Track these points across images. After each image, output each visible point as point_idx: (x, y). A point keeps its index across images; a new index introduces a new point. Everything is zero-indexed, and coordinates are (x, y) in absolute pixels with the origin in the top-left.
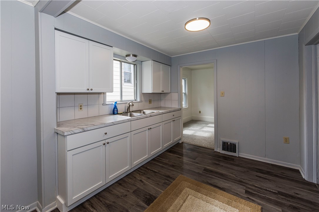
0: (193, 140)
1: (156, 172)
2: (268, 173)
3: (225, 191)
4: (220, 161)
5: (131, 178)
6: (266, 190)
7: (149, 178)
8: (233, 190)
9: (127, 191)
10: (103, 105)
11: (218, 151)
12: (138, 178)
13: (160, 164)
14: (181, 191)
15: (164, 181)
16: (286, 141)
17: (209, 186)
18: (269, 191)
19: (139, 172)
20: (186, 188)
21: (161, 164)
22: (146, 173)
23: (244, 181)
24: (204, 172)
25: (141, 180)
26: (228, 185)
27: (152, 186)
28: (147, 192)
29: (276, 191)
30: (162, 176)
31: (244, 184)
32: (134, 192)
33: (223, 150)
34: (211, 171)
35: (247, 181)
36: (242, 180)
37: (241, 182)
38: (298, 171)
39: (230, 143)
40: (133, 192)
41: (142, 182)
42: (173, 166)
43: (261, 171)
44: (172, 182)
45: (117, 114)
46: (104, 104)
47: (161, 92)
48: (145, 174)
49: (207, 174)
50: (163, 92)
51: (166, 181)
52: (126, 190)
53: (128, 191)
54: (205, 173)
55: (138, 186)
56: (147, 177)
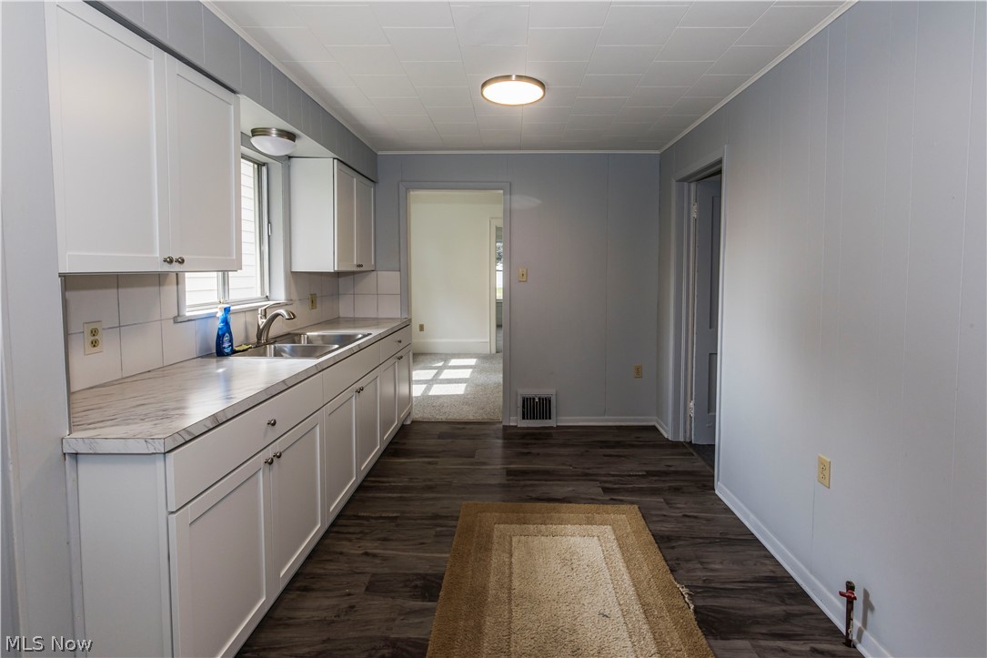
0: (439, 410)
1: (396, 518)
2: (618, 445)
3: (570, 502)
4: (528, 444)
5: (331, 561)
6: (630, 476)
7: (385, 539)
8: (582, 496)
9: (344, 596)
10: (175, 322)
11: (511, 424)
12: (353, 552)
13: (390, 495)
14: (489, 537)
15: (432, 532)
16: (638, 373)
17: (538, 505)
18: (633, 476)
19: (342, 536)
20: (496, 526)
21: (393, 493)
22: (367, 531)
23: (590, 471)
24: (511, 478)
25: (366, 554)
26: (570, 489)
27: (411, 553)
28: (407, 575)
29: (642, 471)
30: (419, 522)
31: (594, 478)
32: (372, 588)
33: (523, 418)
34: (524, 473)
35: (595, 471)
36: (587, 471)
37: (587, 475)
38: (654, 429)
39: (539, 399)
40: (367, 589)
41: (375, 556)
42: (430, 488)
43: (605, 444)
44: (456, 527)
45: (234, 352)
46: (179, 319)
47: (355, 269)
48: (367, 533)
49: (519, 480)
50: (359, 269)
51: (438, 529)
52: (340, 596)
53: (349, 595)
54: (512, 480)
55: (368, 569)
56: (379, 539)
